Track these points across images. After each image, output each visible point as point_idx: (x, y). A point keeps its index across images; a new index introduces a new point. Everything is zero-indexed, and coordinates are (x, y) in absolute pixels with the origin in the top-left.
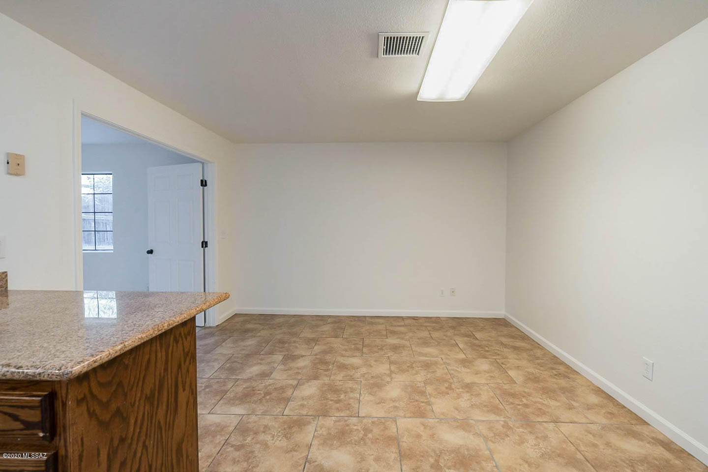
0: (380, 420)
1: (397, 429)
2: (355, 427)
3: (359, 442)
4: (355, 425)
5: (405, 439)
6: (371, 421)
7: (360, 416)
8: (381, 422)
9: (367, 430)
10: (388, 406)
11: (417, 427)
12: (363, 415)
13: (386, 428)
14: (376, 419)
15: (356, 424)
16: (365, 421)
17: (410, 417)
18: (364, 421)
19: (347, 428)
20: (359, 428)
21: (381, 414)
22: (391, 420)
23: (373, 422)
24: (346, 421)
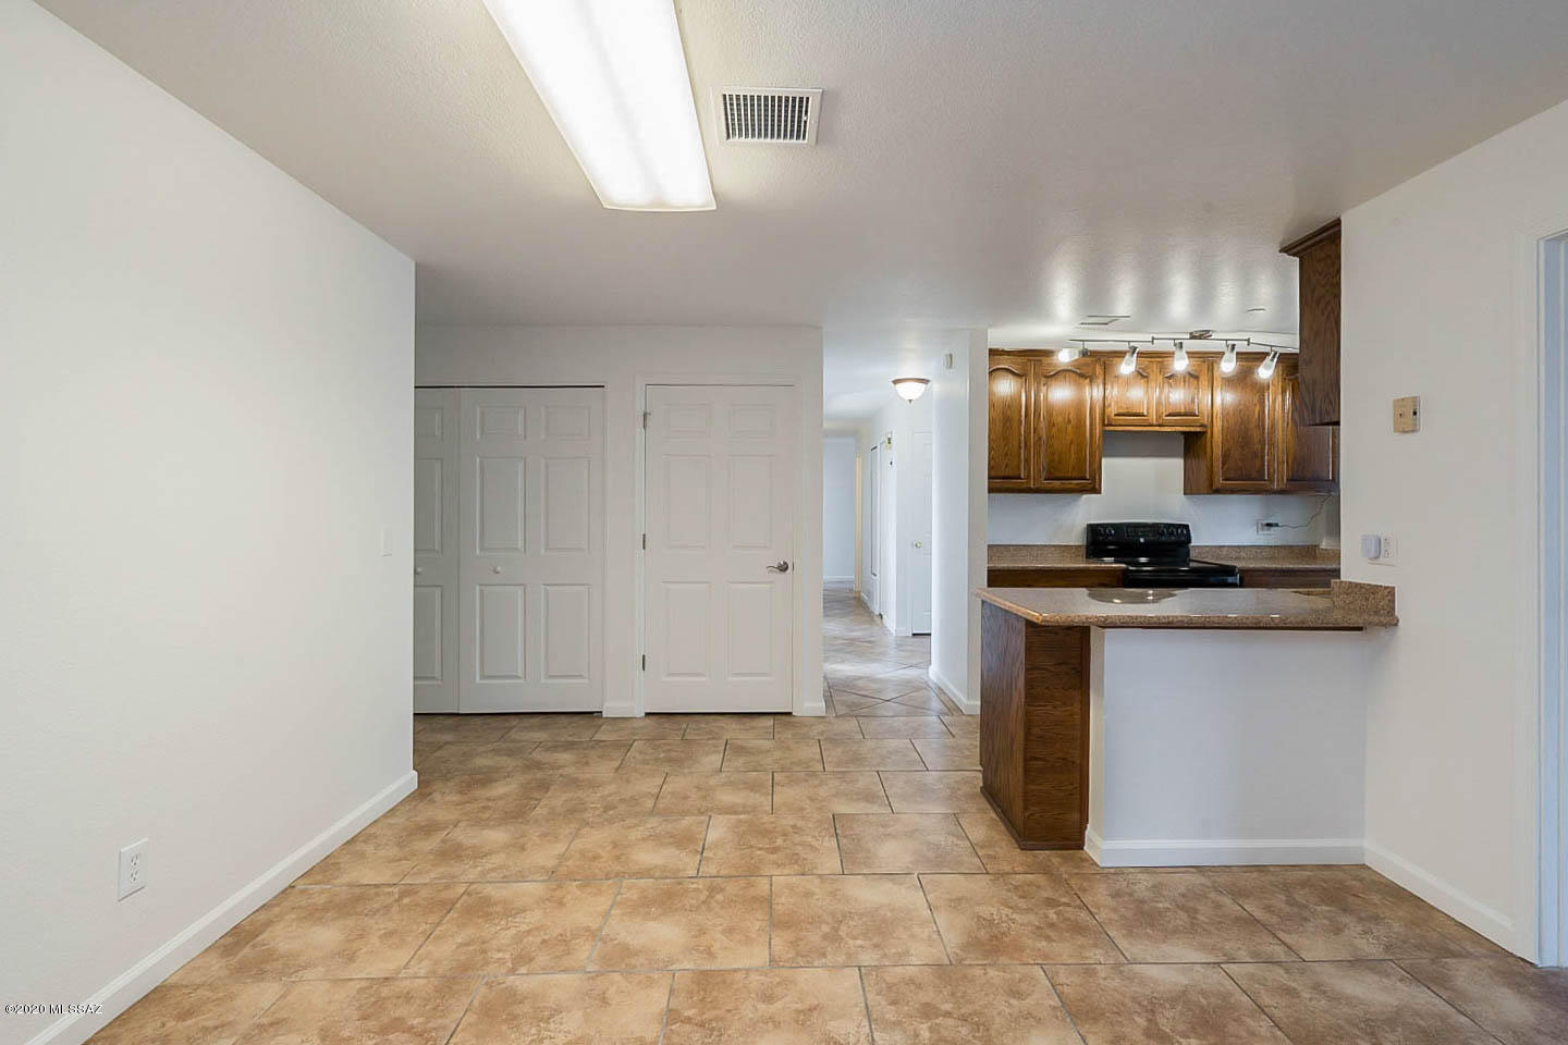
0: (808, 962)
1: (770, 944)
2: (859, 942)
3: (844, 916)
4: (861, 947)
5: (758, 925)
6: (829, 957)
7: (857, 969)
8: (805, 956)
9: (834, 937)
10: (787, 999)
11: (726, 948)
12: (847, 970)
13: (794, 944)
14: (816, 964)
15: (859, 949)
16: (841, 959)
17: (735, 971)
18: (844, 957)
19: (875, 940)
20: (851, 942)
21: (805, 977)
22: (781, 964)
23: (824, 955)
24: (885, 956)
